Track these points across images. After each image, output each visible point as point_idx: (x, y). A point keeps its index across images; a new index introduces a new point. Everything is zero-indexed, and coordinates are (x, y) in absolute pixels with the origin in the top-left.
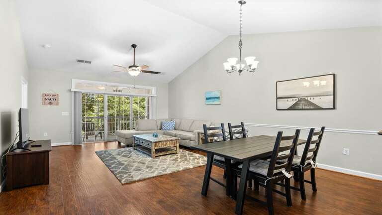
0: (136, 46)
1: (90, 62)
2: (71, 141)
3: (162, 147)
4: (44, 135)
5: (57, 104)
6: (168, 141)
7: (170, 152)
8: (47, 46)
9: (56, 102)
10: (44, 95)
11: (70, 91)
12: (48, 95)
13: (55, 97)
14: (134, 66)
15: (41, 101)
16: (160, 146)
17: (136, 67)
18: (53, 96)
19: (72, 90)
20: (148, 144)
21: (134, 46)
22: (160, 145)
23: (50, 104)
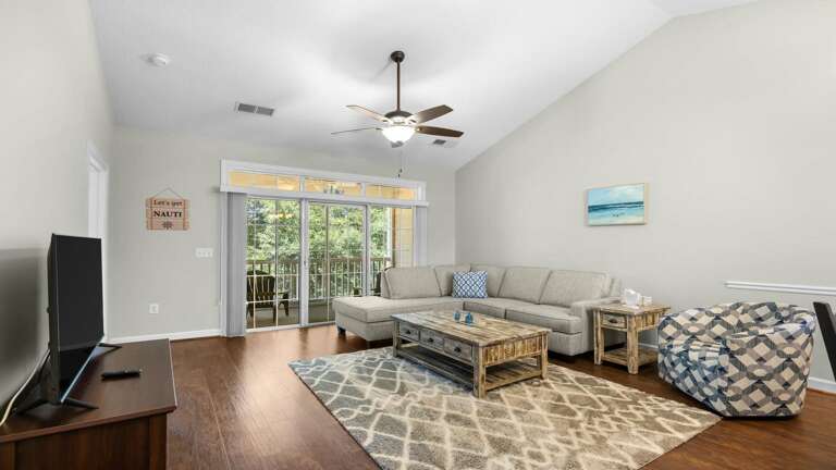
0: (403, 55)
1: (270, 112)
2: (219, 327)
3: (505, 360)
4: (151, 311)
5: (185, 227)
6: (520, 338)
7: (524, 375)
8: (163, 59)
9: (179, 220)
10: (153, 202)
11: (217, 191)
12: (161, 203)
13: (179, 209)
14: (398, 113)
15: (145, 219)
16: (499, 357)
17: (406, 115)
18: (174, 204)
19: (224, 189)
20: (458, 350)
21: (397, 57)
22: (499, 354)
23: (168, 225)
